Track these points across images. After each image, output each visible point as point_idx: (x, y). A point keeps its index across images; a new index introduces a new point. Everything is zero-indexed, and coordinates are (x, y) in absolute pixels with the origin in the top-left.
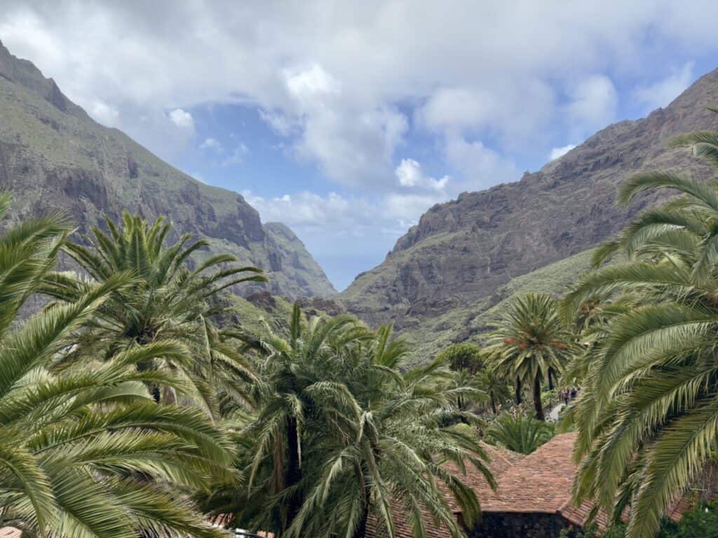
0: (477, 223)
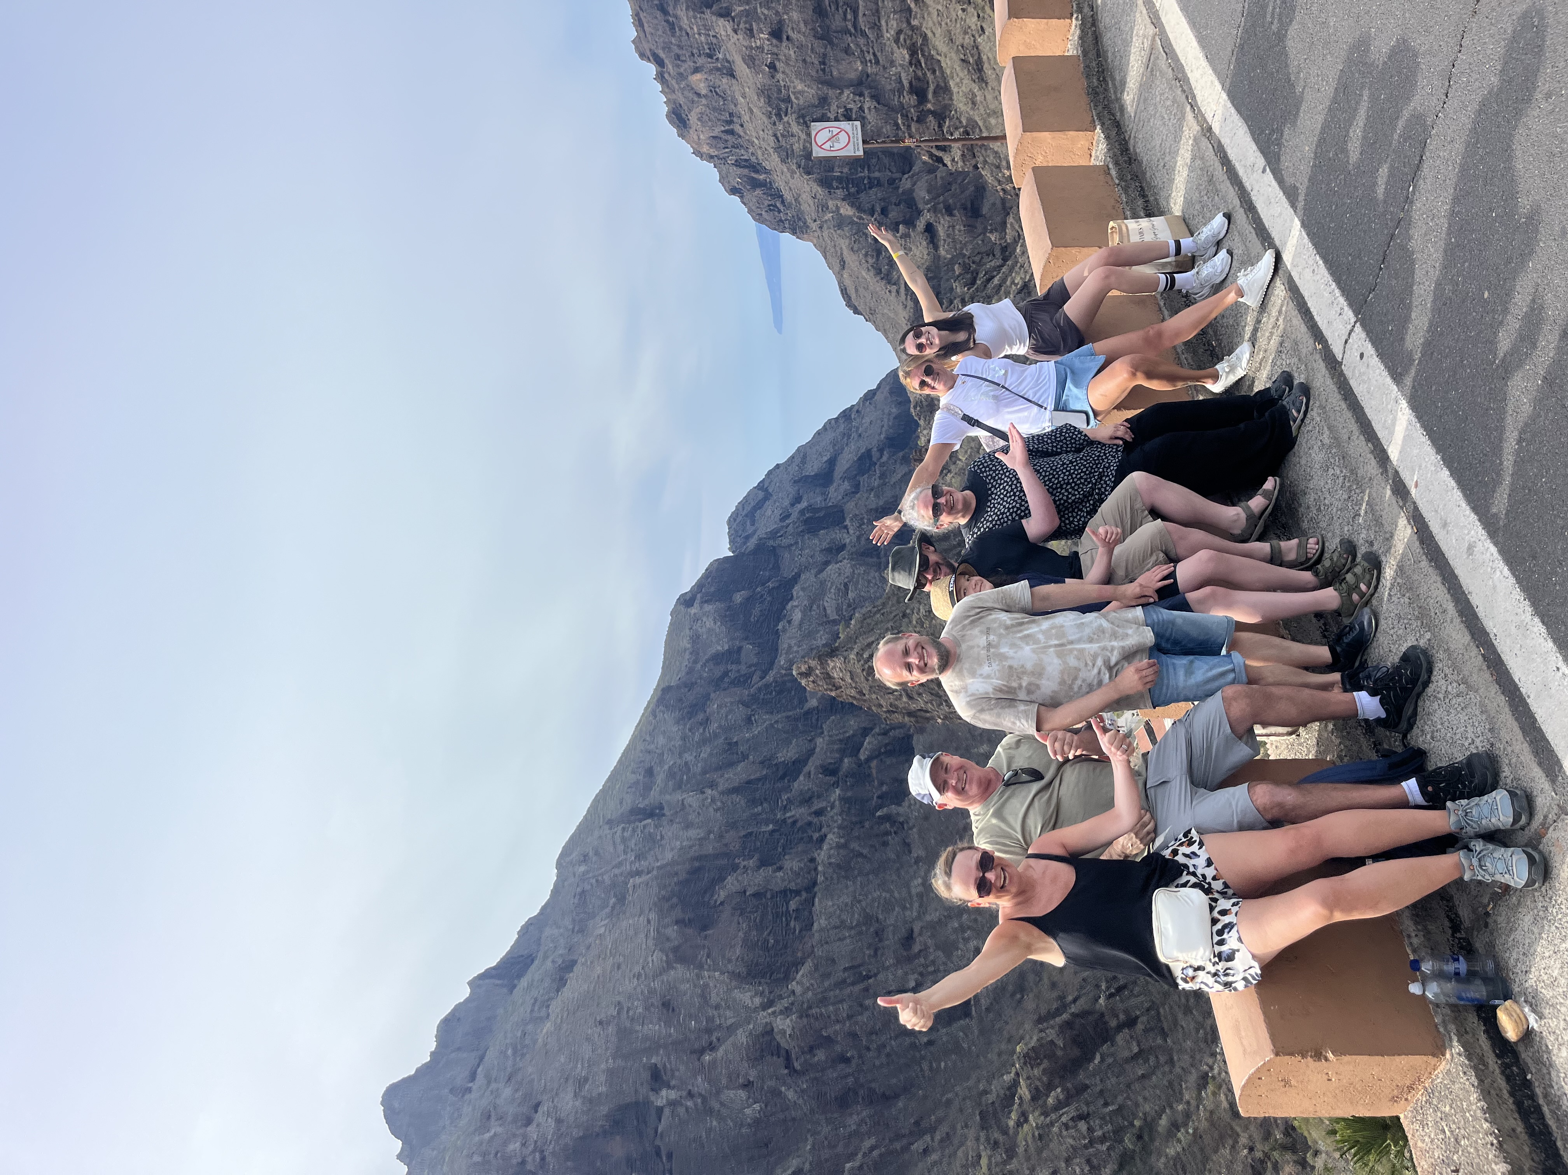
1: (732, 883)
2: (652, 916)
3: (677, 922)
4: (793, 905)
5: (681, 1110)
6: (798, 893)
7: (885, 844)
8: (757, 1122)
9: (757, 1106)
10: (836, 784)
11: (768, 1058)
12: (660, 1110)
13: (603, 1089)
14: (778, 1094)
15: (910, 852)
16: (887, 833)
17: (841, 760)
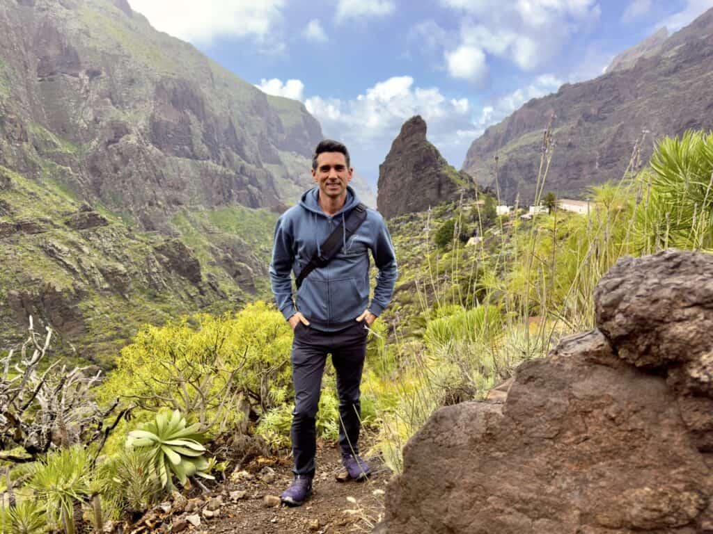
0: (583, 116)
1: (193, 118)
2: (176, 77)
3: (175, 88)
4: (186, 147)
5: (78, 86)
6: (192, 151)
7: (219, 193)
8: (77, 126)
9: (85, 126)
10: (236, 173)
11: (113, 132)
12: (77, 76)
13: (85, 45)
14: (94, 137)
15: (217, 205)
16: (224, 194)
17: (247, 176)
